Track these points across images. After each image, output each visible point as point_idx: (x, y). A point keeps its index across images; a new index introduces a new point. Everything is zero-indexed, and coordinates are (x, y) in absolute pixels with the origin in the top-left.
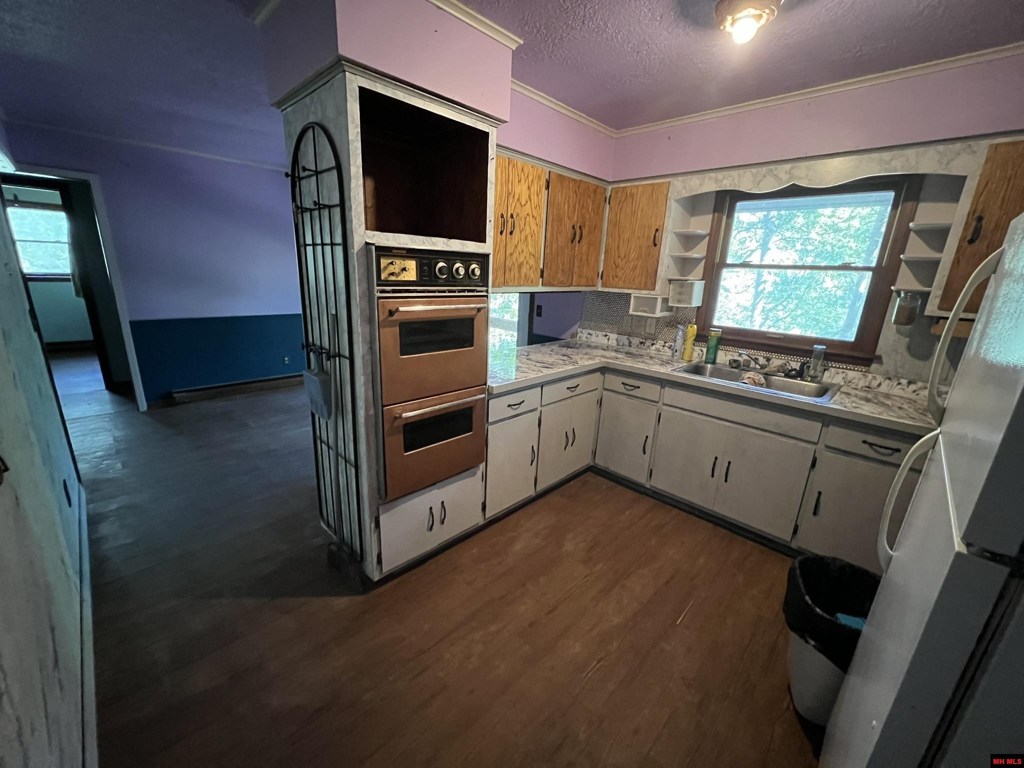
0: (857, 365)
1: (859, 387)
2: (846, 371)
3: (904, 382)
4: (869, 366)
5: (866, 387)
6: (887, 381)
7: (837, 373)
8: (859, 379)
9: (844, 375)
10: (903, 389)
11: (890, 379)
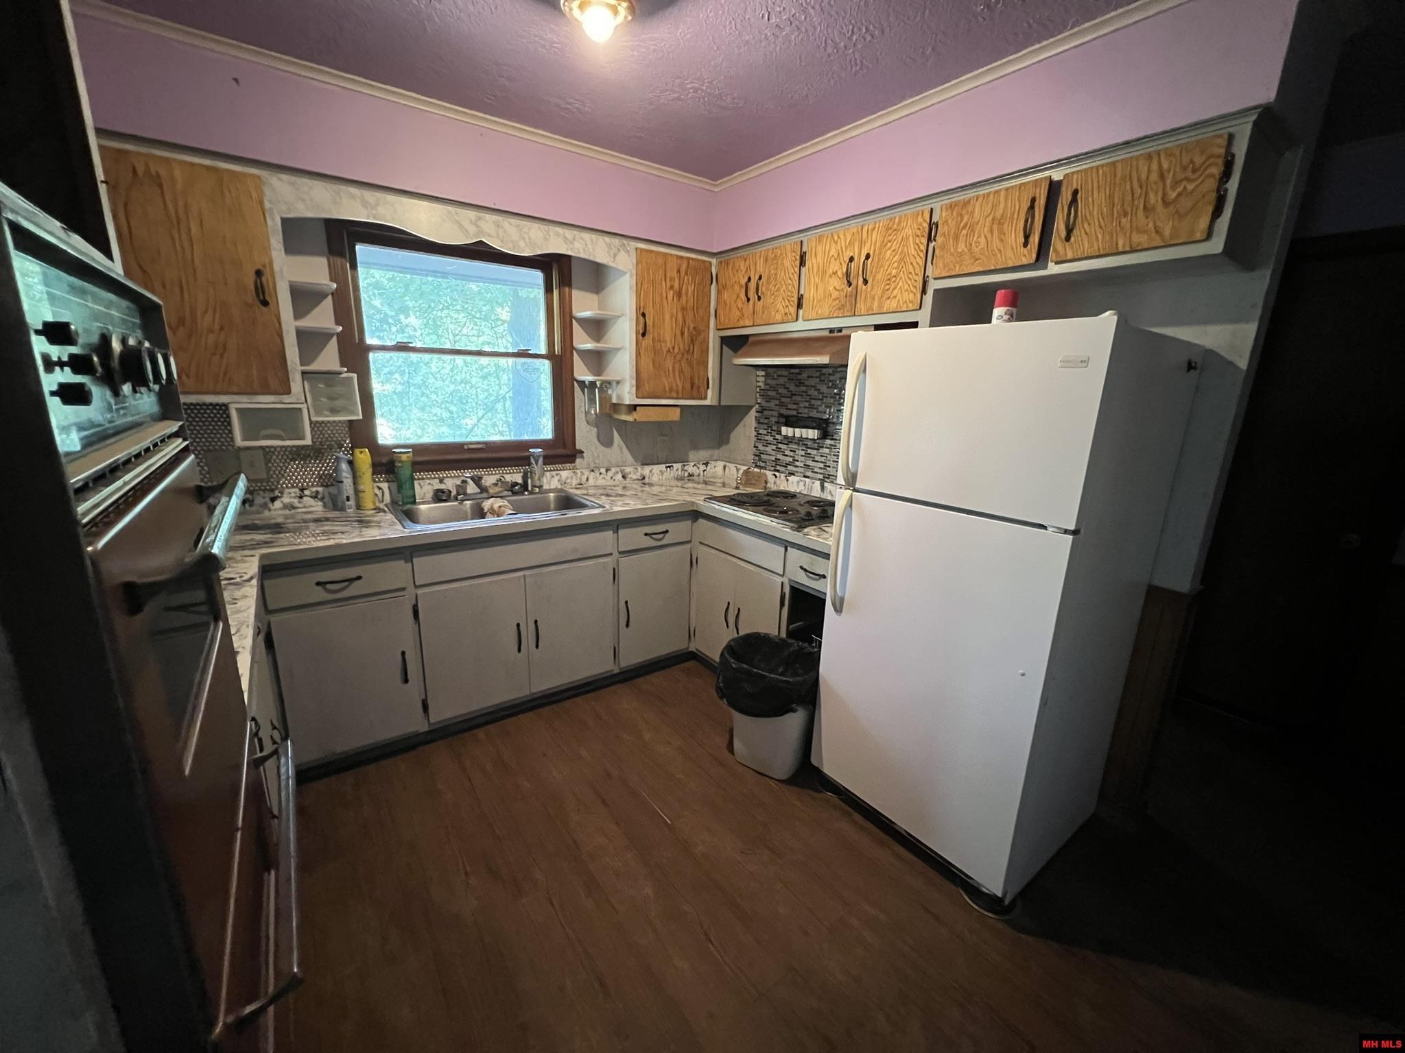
0: (565, 463)
1: (573, 486)
2: (559, 472)
3: (603, 470)
4: (574, 462)
5: (579, 485)
6: (592, 473)
7: (553, 477)
8: (572, 478)
9: (558, 478)
10: (604, 478)
11: (593, 471)
